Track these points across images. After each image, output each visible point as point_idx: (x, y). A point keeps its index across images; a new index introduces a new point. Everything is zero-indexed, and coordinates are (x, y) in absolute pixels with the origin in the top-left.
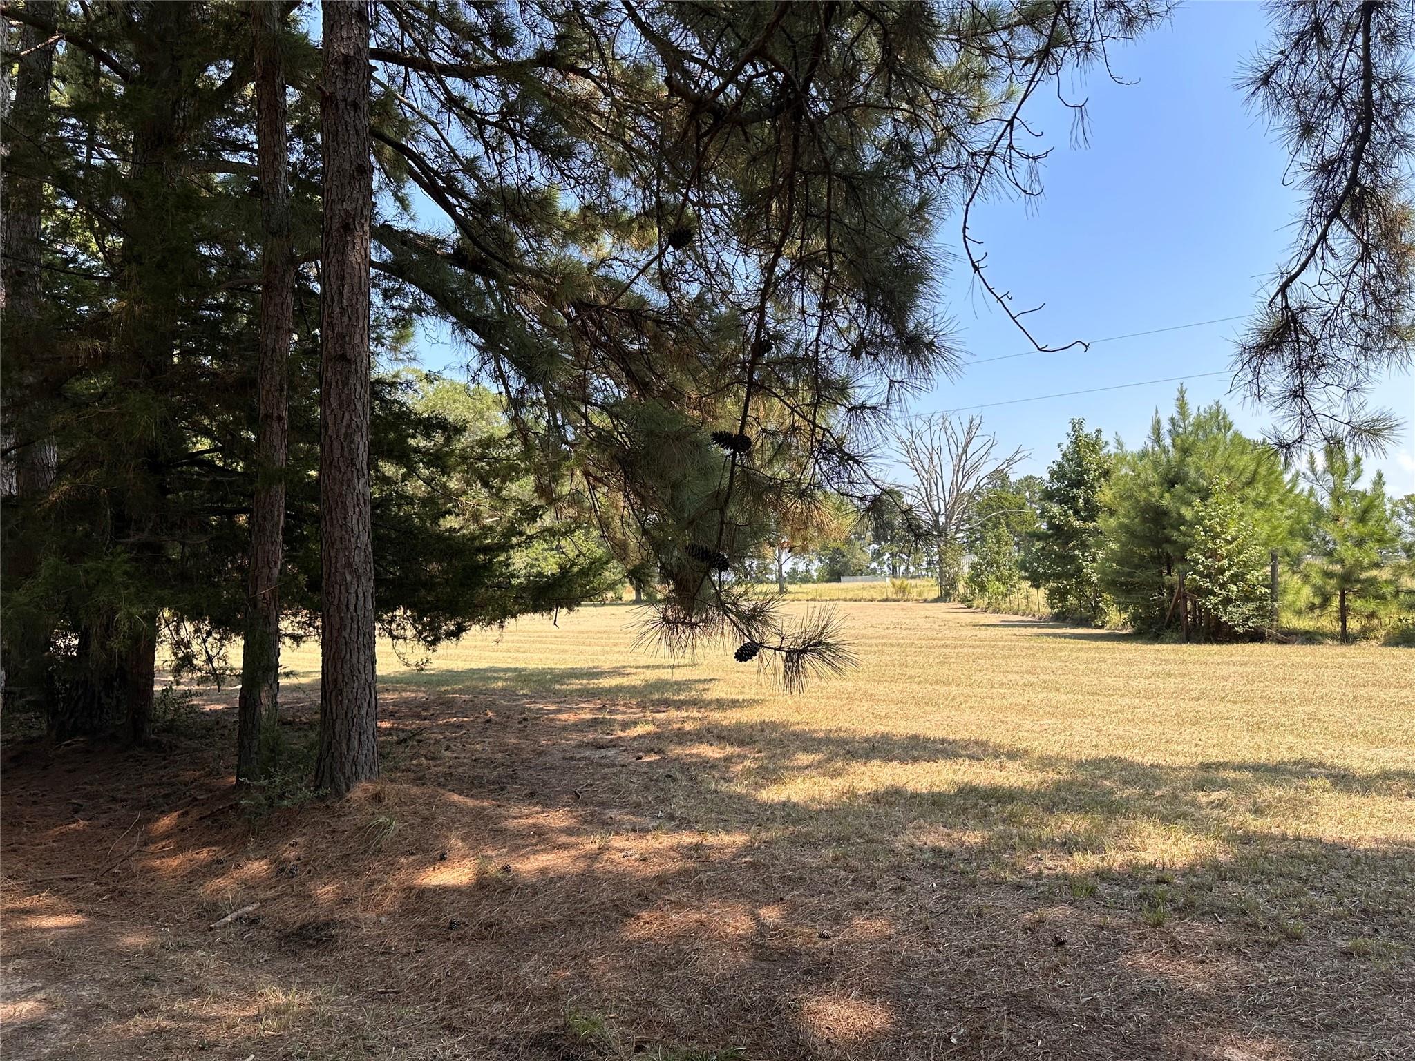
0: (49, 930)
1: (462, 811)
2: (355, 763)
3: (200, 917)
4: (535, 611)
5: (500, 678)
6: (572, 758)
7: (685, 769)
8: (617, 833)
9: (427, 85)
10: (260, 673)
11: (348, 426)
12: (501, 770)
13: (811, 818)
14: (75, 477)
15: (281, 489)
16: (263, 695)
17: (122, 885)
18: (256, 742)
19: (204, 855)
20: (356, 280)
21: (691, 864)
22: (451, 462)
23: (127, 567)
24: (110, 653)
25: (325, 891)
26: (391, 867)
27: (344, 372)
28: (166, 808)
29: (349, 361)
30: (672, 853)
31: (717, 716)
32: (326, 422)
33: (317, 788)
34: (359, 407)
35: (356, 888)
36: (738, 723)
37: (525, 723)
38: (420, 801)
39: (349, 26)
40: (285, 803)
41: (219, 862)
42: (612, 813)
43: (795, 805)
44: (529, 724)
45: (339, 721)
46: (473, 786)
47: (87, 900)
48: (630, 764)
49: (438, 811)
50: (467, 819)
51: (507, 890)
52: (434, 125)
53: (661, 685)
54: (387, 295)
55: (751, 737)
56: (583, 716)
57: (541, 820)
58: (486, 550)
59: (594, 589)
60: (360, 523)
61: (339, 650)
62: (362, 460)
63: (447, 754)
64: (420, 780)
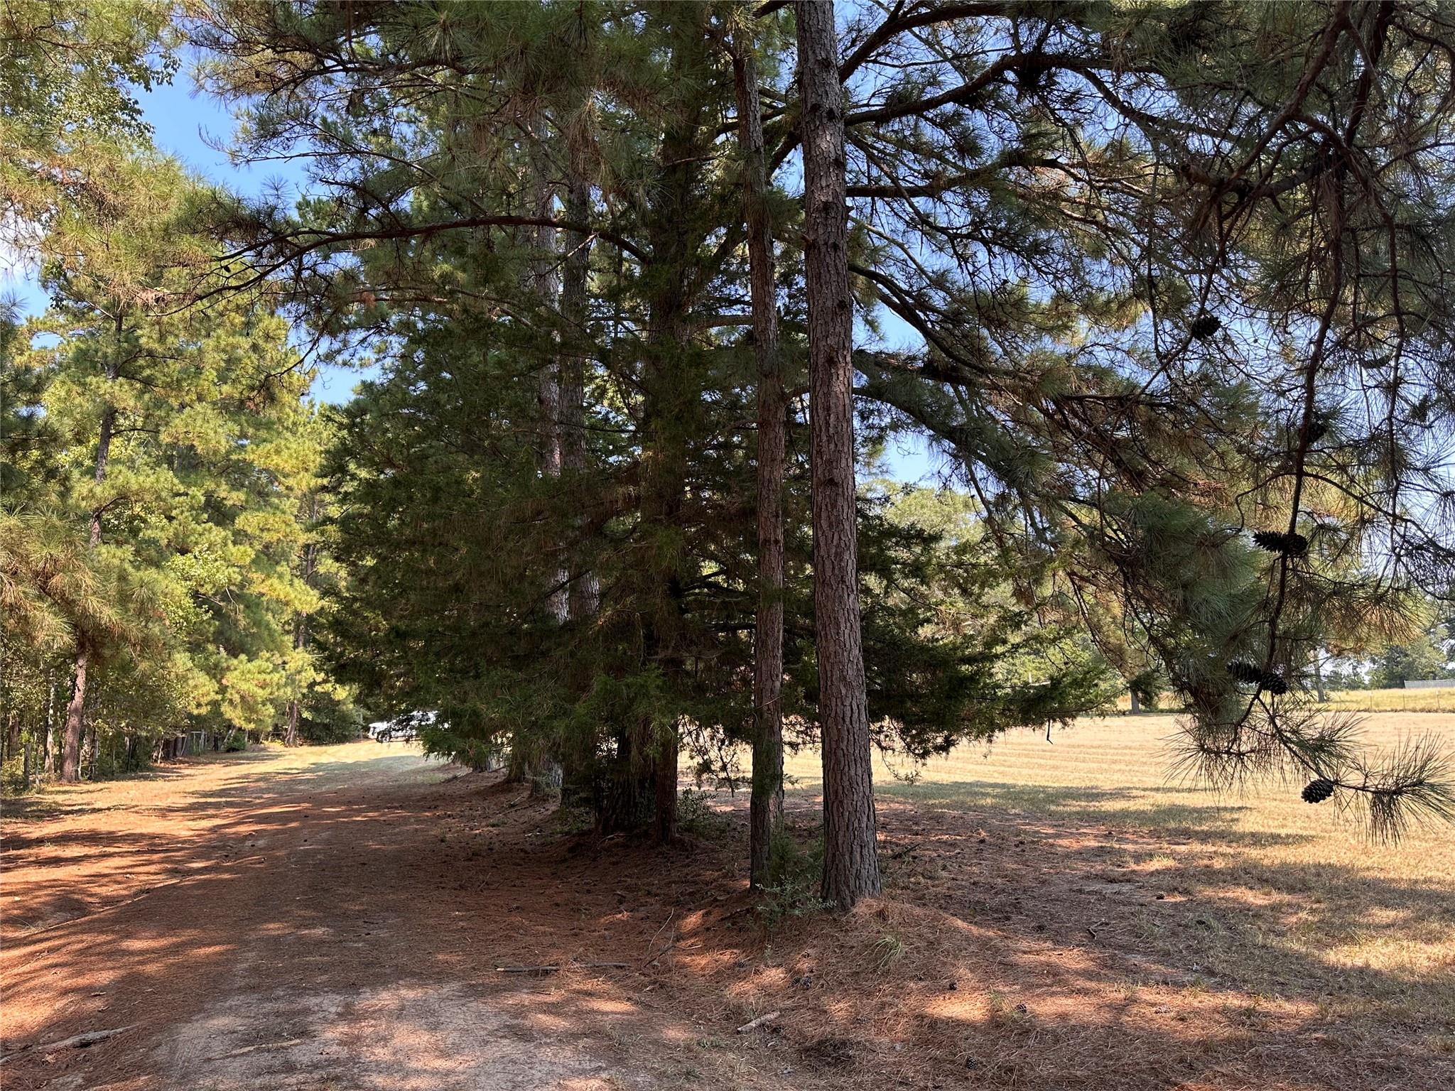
0: (607, 1013)
1: (967, 939)
2: (858, 877)
3: (728, 1018)
4: (1025, 723)
5: (988, 795)
6: (1080, 891)
7: (1221, 915)
8: (1145, 984)
9: (893, 210)
10: (767, 781)
11: (838, 546)
12: (1002, 897)
13: (1402, 992)
14: (616, 603)
15: (780, 607)
16: (771, 801)
17: (661, 978)
18: (766, 848)
19: (727, 957)
20: (841, 408)
21: (1243, 1032)
22: (929, 570)
23: (659, 682)
24: (646, 758)
25: (839, 1009)
26: (900, 992)
27: (833, 495)
28: (692, 906)
29: (836, 484)
30: (1217, 1016)
31: (1254, 853)
32: (818, 545)
33: (825, 899)
34: (847, 527)
35: (868, 1009)
36: (1283, 864)
37: (1022, 847)
38: (924, 923)
39: (828, 174)
40: (797, 912)
41: (741, 965)
42: (1136, 959)
43: (1377, 974)
44: (1027, 847)
45: (841, 833)
46: (975, 911)
47: (635, 989)
48: (1150, 903)
49: (943, 936)
50: (972, 948)
51: (1025, 1033)
52: (901, 246)
53: (1176, 812)
54: (864, 416)
55: (1304, 882)
56: (1086, 843)
57: (1054, 958)
58: (970, 660)
59: (1091, 701)
60: (850, 637)
61: (838, 762)
62: (851, 577)
63: (944, 874)
64: (920, 900)
